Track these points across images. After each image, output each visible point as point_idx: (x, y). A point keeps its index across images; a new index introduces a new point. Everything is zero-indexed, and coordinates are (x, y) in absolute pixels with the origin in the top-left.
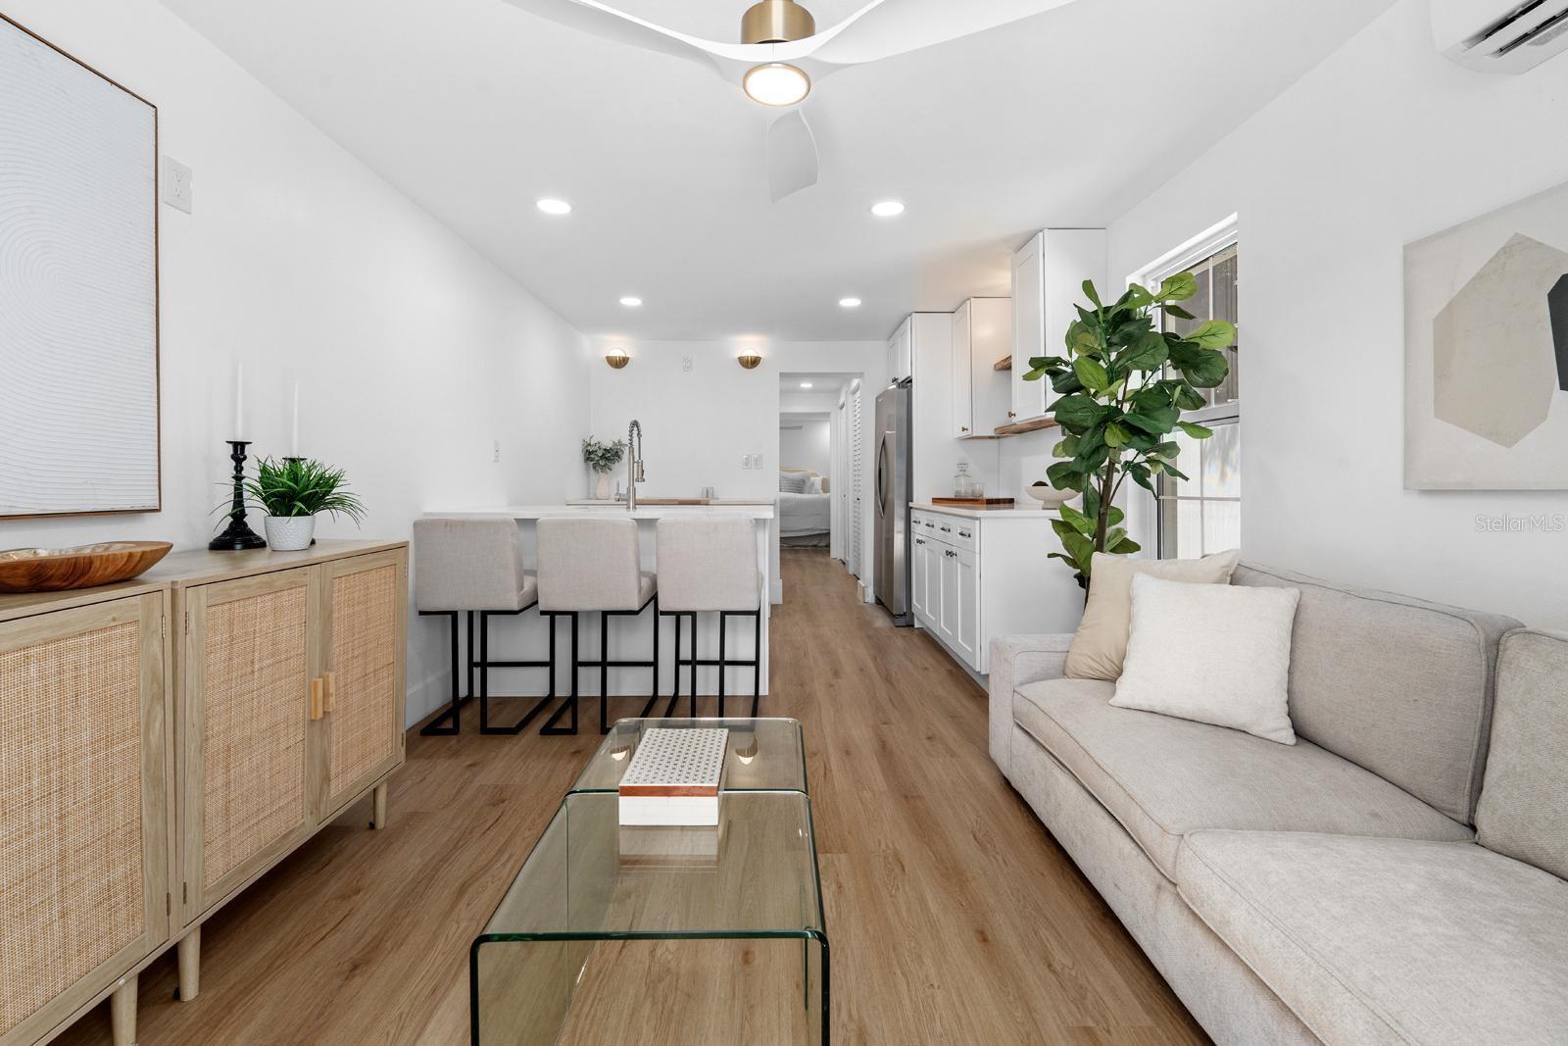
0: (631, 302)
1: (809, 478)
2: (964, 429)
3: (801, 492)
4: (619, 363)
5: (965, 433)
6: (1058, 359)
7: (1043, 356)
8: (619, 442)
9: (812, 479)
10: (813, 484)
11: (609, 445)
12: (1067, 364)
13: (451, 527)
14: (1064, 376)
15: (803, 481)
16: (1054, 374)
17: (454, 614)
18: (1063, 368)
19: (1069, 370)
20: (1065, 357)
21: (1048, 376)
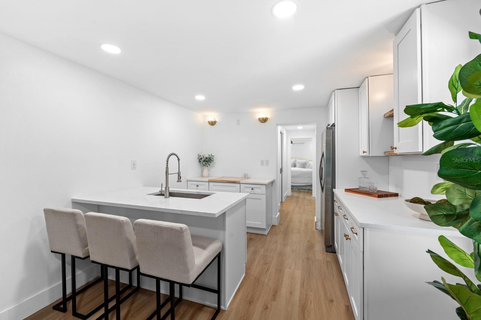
0: (200, 98)
1: (308, 162)
2: (364, 152)
3: (304, 167)
4: (213, 123)
5: (365, 154)
6: (441, 106)
7: (420, 102)
8: (211, 155)
9: (310, 162)
10: (310, 164)
11: (207, 156)
12: (450, 109)
13: (54, 213)
14: (448, 122)
15: (306, 163)
16: (434, 121)
17: (63, 255)
18: (446, 113)
19: (454, 115)
20: (449, 102)
21: (426, 123)
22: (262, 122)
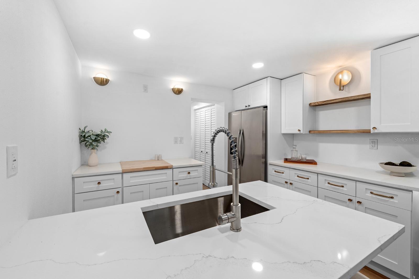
2: (299, 131)
22: (175, 93)
